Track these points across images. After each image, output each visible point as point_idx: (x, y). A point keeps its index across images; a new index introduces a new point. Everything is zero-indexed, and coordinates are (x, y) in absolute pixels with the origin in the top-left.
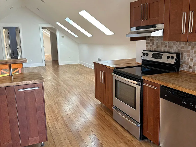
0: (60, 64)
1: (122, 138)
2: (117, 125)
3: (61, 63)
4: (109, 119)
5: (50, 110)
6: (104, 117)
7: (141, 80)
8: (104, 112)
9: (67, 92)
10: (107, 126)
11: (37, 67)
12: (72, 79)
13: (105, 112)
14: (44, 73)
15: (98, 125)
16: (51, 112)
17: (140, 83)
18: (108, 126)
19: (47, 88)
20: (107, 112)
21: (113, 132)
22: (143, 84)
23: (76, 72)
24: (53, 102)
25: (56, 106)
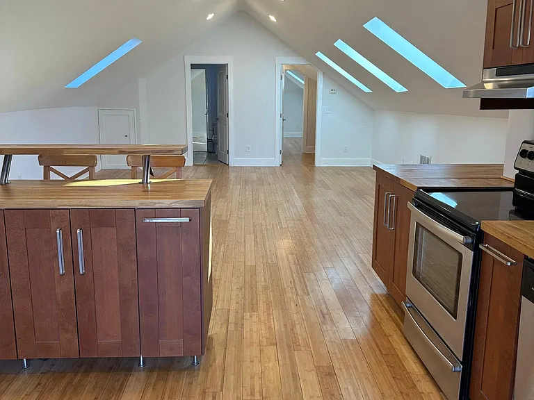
0: (317, 164)
1: (407, 395)
2: (407, 355)
3: (320, 161)
4: (392, 333)
5: (247, 281)
6: (379, 323)
7: (475, 232)
8: (386, 310)
9: (306, 241)
10: (378, 352)
11: (260, 168)
12: (334, 207)
13: (388, 312)
14: (269, 184)
15: (352, 343)
16: (247, 285)
17: (472, 243)
18: (380, 350)
19: (263, 222)
20: (395, 312)
21: (388, 372)
22: (480, 246)
23: (352, 190)
24: (261, 260)
25: (265, 273)
